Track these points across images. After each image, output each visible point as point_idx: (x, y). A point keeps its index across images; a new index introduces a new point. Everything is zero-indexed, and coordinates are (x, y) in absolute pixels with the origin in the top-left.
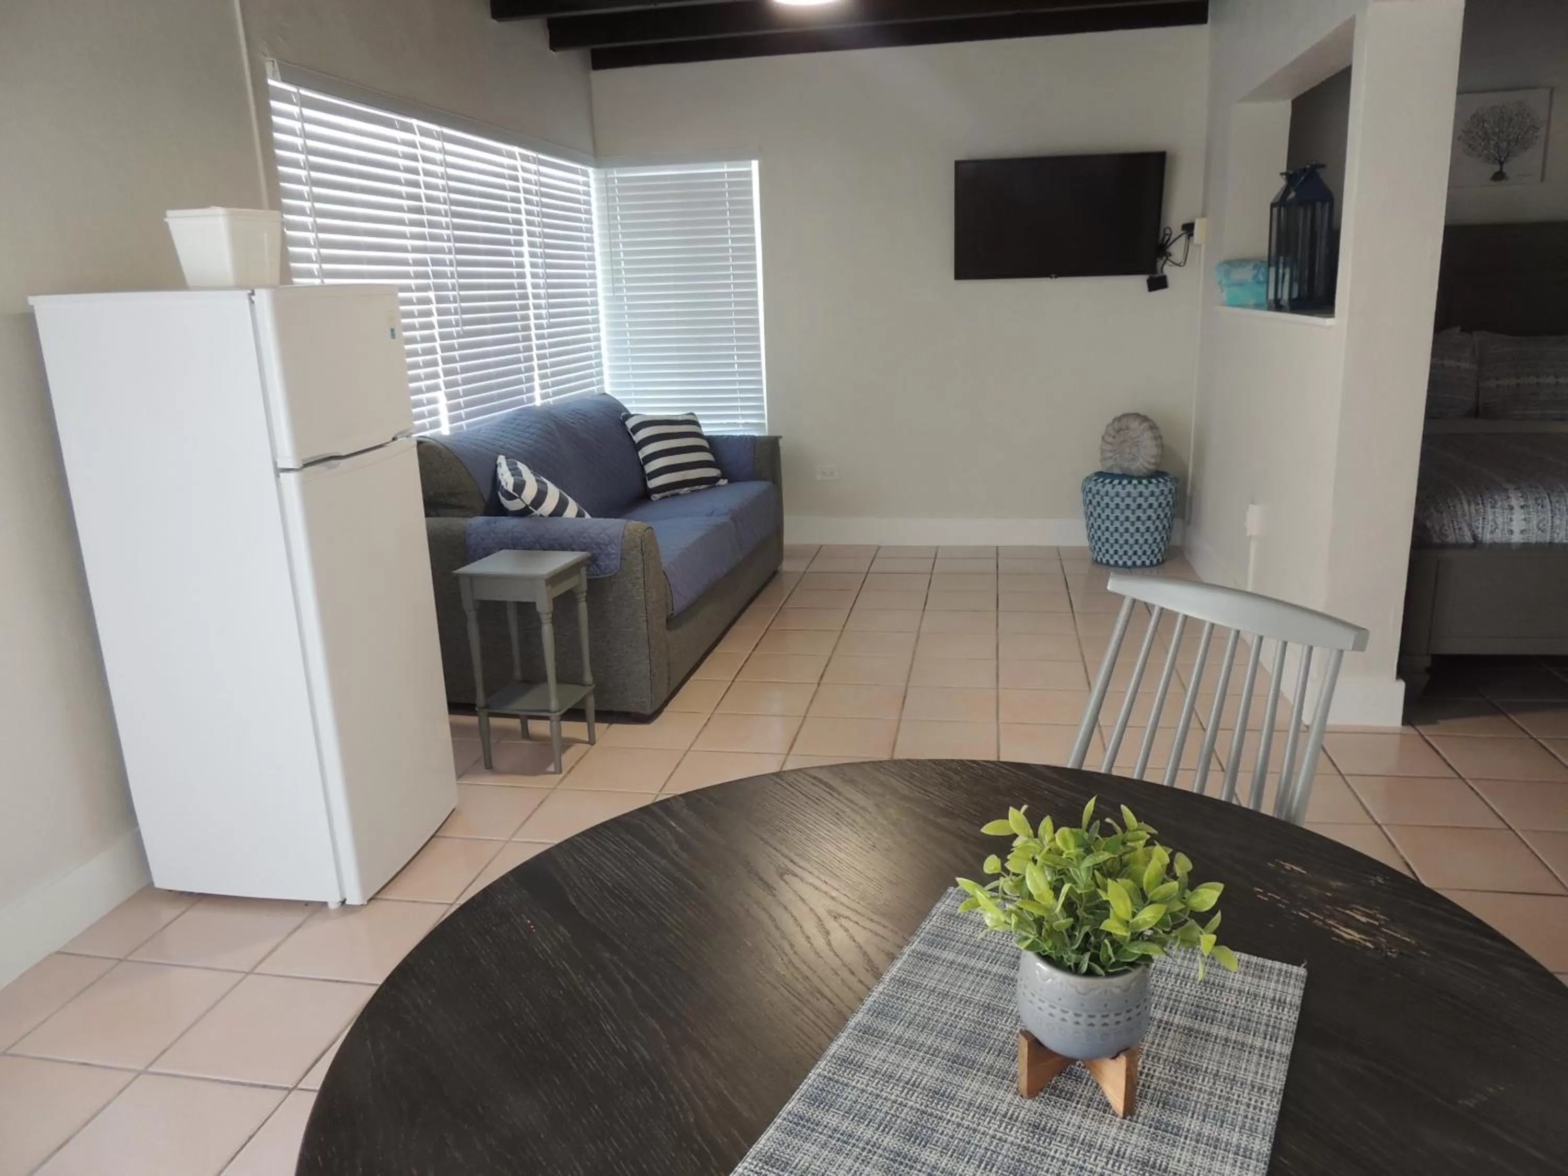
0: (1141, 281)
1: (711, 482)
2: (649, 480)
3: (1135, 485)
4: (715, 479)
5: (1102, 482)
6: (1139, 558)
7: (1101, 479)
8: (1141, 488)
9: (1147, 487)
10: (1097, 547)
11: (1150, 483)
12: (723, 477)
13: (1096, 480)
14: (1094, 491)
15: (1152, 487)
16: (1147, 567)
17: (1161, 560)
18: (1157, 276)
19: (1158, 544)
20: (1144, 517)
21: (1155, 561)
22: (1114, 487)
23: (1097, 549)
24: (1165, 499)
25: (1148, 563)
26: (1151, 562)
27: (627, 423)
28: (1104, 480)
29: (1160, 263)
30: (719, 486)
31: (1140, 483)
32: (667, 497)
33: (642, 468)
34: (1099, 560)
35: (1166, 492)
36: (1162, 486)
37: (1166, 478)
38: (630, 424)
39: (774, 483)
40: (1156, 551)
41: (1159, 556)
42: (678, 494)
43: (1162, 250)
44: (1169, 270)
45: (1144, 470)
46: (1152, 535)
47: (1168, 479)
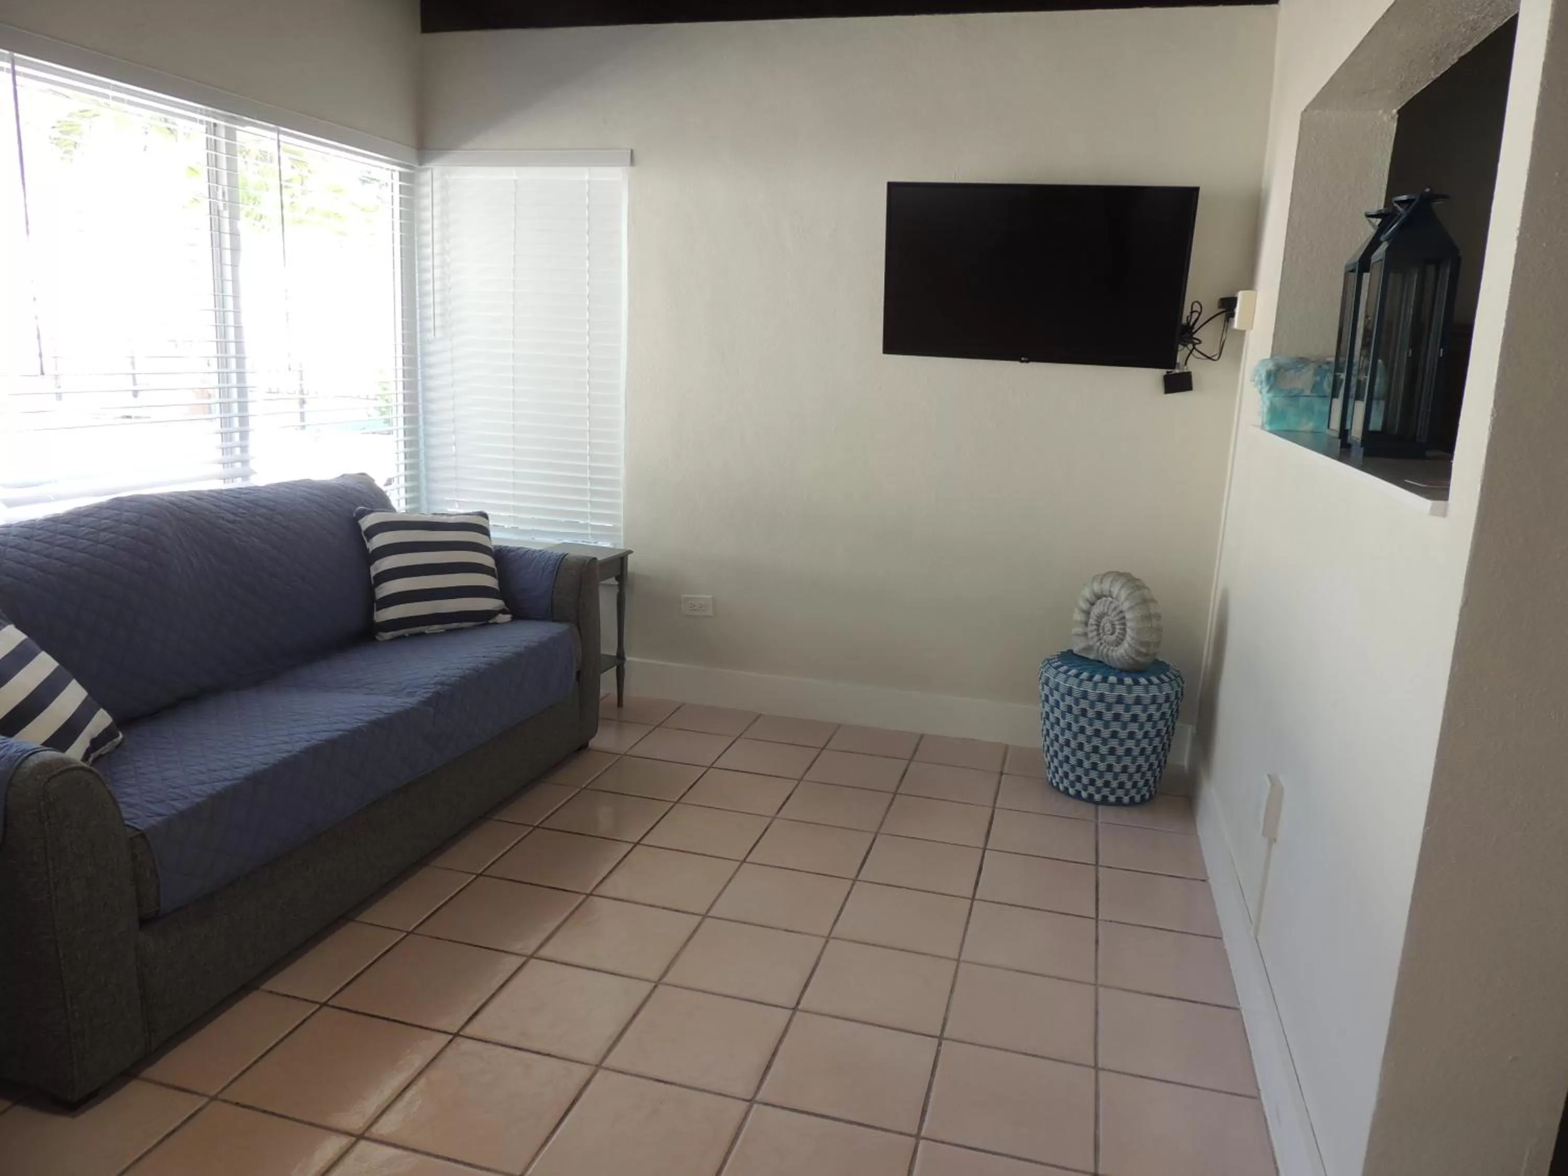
0: (1153, 377)
1: (483, 619)
2: (378, 609)
3: (1112, 685)
4: (490, 614)
5: (1065, 671)
6: (1113, 791)
7: (1065, 668)
8: (1121, 690)
9: (1129, 689)
11: (1137, 683)
12: (503, 612)
13: (1057, 666)
14: (1053, 684)
15: (1138, 691)
16: (1125, 805)
17: (1147, 796)
18: (1177, 371)
19: (1144, 774)
20: (1123, 734)
21: (1138, 798)
22: (1080, 684)
24: (1158, 710)
25: (1126, 800)
27: (360, 522)
28: (1068, 671)
29: (1182, 353)
30: (496, 623)
31: (1121, 682)
32: (403, 637)
33: (371, 589)
35: (1161, 700)
36: (1154, 690)
37: (1163, 677)
38: (366, 522)
39: (578, 625)
40: (1141, 783)
41: (1145, 791)
42: (422, 634)
43: (1187, 334)
44: (1195, 366)
45: (1131, 661)
46: (1134, 760)
47: (1166, 679)
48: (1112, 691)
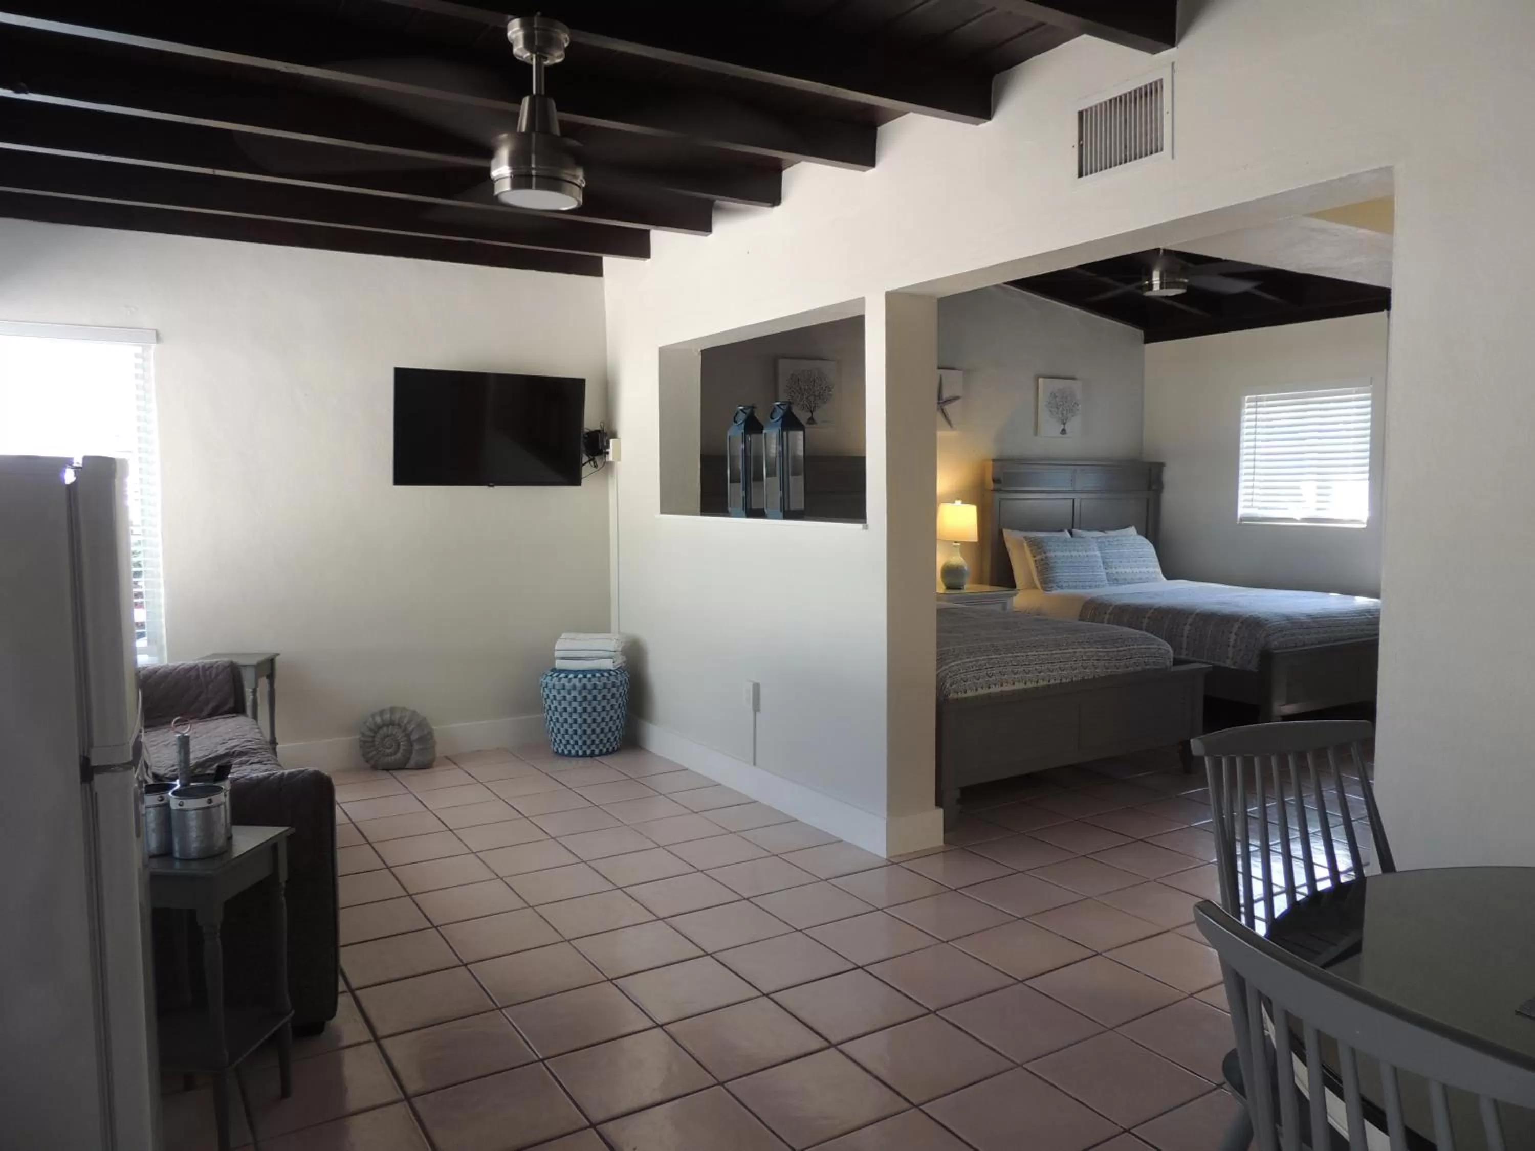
5: (557, 676)
6: (597, 747)
10: (557, 740)
13: (551, 676)
14: (550, 686)
17: (616, 748)
19: (614, 733)
23: (558, 742)
25: (605, 750)
26: (608, 749)
34: (560, 751)
40: (613, 739)
41: (615, 744)
46: (607, 724)
47: (619, 673)
48: (600, 682)
